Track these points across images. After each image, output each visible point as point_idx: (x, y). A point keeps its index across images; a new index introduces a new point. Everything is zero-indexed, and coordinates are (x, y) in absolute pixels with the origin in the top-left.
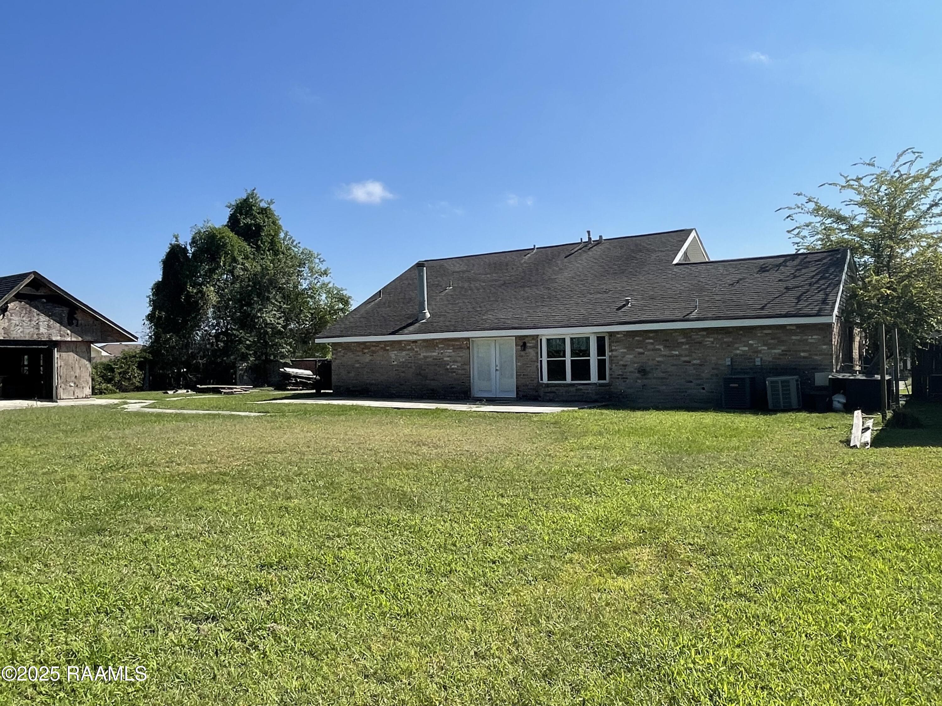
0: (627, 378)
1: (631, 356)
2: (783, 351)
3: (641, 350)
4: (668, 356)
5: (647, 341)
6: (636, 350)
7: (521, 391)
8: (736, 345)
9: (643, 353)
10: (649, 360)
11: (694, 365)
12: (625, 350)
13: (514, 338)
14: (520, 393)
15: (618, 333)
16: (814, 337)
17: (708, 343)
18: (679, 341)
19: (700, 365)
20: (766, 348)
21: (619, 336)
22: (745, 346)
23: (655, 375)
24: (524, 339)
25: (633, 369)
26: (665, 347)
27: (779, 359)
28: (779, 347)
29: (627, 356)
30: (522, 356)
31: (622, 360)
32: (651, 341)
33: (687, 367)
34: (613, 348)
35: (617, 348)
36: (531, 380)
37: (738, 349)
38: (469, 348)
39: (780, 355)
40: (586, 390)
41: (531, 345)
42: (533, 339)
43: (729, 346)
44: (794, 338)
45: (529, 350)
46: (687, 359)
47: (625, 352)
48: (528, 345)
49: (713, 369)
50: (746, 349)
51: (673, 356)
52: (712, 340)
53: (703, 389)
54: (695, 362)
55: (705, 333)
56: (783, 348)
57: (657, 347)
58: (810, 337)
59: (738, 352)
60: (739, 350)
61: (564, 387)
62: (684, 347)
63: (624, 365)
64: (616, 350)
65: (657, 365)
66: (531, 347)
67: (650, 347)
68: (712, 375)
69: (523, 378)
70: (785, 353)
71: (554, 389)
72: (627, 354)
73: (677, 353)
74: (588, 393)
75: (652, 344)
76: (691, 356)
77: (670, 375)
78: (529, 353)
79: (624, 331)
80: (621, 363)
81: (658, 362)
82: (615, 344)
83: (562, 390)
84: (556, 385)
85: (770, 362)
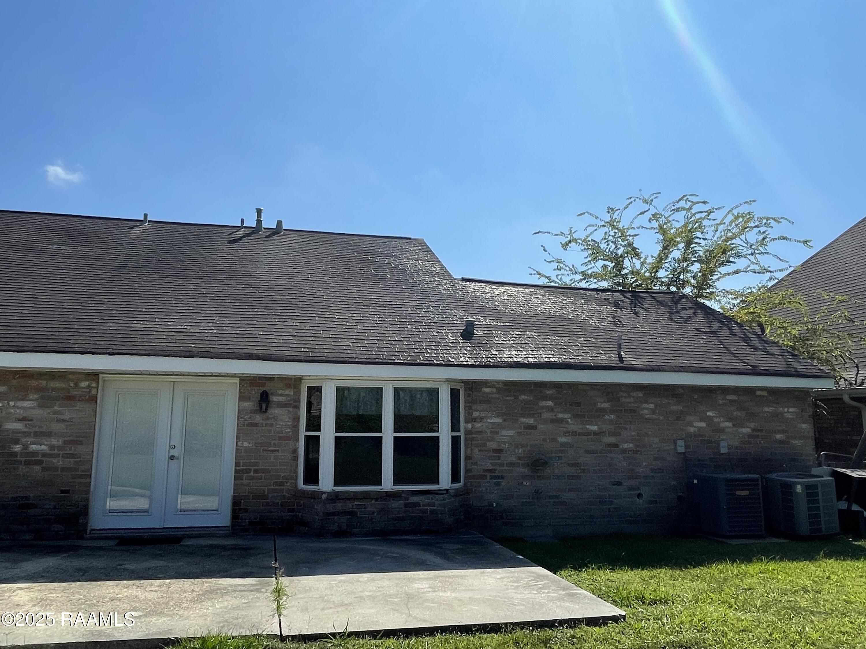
0: (502, 477)
1: (512, 433)
2: (753, 430)
3: (531, 421)
4: (579, 434)
5: (543, 403)
6: (523, 420)
7: (246, 511)
8: (689, 418)
9: (534, 427)
10: (544, 440)
11: (624, 451)
12: (498, 420)
13: (237, 381)
14: (242, 515)
15: (485, 383)
16: (791, 410)
17: (646, 411)
18: (599, 405)
19: (636, 452)
20: (729, 424)
21: (487, 390)
22: (701, 420)
23: (556, 471)
24: (264, 385)
25: (513, 459)
26: (575, 416)
27: (749, 443)
28: (748, 424)
29: (504, 432)
30: (256, 425)
31: (492, 440)
32: (550, 403)
33: (612, 455)
34: (476, 414)
35: (483, 414)
36: (276, 484)
37: (691, 424)
38: (94, 399)
39: (750, 436)
40: (429, 505)
41: (281, 399)
42: (288, 386)
43: (678, 419)
44: (767, 409)
45: (274, 411)
46: (611, 440)
47: (499, 424)
48: (275, 399)
49: (656, 459)
50: (703, 424)
51: (589, 433)
52: (652, 406)
53: (639, 496)
54: (625, 446)
55: (640, 394)
56: (752, 425)
57: (560, 416)
58: (786, 410)
59: (692, 430)
60: (693, 426)
61: (376, 500)
62: (607, 417)
63: (496, 451)
64: (482, 419)
65: (562, 451)
66: (282, 405)
67: (547, 415)
68: (653, 470)
69: (252, 478)
70: (755, 433)
71: (350, 506)
72: (504, 429)
73: (595, 428)
74: (432, 511)
75: (551, 409)
76: (620, 434)
77: (583, 471)
78: (275, 418)
79: (498, 382)
80: (492, 445)
81: (562, 445)
82: (480, 407)
83: (372, 507)
84: (356, 496)
85: (737, 448)
